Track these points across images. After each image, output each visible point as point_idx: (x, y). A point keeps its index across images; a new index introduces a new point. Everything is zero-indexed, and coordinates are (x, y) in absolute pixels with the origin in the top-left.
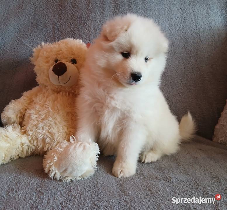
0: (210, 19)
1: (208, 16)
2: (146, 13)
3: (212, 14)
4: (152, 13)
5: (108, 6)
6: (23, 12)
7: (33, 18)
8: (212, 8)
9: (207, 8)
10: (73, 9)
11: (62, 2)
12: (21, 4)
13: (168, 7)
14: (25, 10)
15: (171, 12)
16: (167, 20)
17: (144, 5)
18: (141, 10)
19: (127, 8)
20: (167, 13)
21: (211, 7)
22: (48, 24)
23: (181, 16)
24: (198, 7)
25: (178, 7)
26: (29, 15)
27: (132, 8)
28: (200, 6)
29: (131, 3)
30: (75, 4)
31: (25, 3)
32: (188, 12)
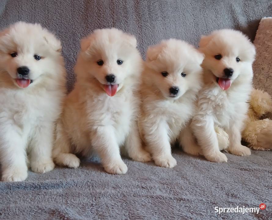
0: (218, 22)
1: (217, 20)
2: (164, 20)
3: (220, 18)
4: (170, 20)
5: (131, 16)
6: (49, 22)
7: (60, 27)
8: (220, 12)
9: (216, 13)
10: (99, 18)
11: (87, 12)
12: (46, 15)
13: (182, 14)
14: (51, 20)
15: (185, 18)
16: (182, 25)
17: (162, 13)
18: (160, 18)
19: (148, 16)
20: (182, 19)
21: (218, 11)
22: (75, 33)
23: (194, 21)
24: (207, 12)
25: (190, 13)
26: (55, 25)
27: (152, 17)
28: (209, 11)
29: (151, 12)
30: (101, 14)
31: (51, 14)
32: (200, 17)
